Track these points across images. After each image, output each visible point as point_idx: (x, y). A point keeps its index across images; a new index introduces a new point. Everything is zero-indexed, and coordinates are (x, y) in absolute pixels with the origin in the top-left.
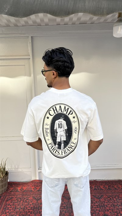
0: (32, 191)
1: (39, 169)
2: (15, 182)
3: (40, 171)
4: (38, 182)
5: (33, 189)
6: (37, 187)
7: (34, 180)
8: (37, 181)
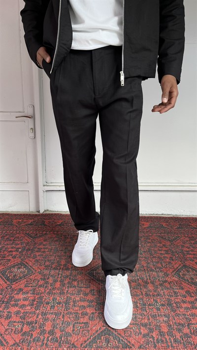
3: (46, 188)
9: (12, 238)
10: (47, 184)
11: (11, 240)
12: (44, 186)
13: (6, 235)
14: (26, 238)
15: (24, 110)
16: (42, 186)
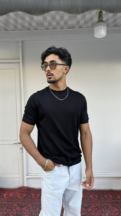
0: (18, 198)
2: (2, 188)
5: (20, 196)
8: (25, 188)
9: (11, 208)
10: (28, 174)
11: (11, 209)
12: (27, 175)
13: (9, 205)
14: (18, 207)
15: (18, 139)
16: (26, 176)
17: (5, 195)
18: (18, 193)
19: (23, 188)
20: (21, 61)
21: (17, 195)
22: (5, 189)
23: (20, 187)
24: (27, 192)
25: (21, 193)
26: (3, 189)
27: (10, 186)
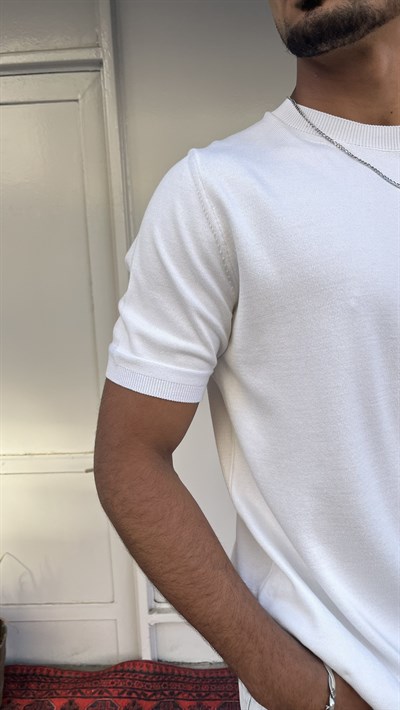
1: (151, 611)
2: (42, 667)
3: (156, 618)
4: (149, 673)
6: (144, 703)
7: (128, 663)
8: (145, 669)
10: (158, 606)
16: (147, 615)
17: (57, 704)
18: (115, 693)
19: (138, 669)
20: (106, 55)
21: (112, 705)
22: (52, 673)
23: (122, 664)
24: (157, 687)
25: (130, 693)
26: (45, 672)
27: (77, 654)
